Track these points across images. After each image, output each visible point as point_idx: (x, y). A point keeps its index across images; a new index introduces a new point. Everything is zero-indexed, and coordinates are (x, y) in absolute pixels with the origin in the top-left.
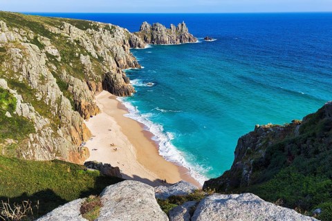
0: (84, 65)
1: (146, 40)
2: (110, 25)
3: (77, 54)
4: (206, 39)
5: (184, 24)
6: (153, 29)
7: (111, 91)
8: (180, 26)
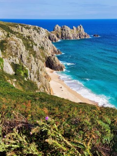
0: (35, 52)
1: (58, 37)
2: (37, 27)
3: (31, 45)
4: (95, 36)
5: (82, 26)
6: (62, 30)
7: (51, 68)
8: (79, 27)
